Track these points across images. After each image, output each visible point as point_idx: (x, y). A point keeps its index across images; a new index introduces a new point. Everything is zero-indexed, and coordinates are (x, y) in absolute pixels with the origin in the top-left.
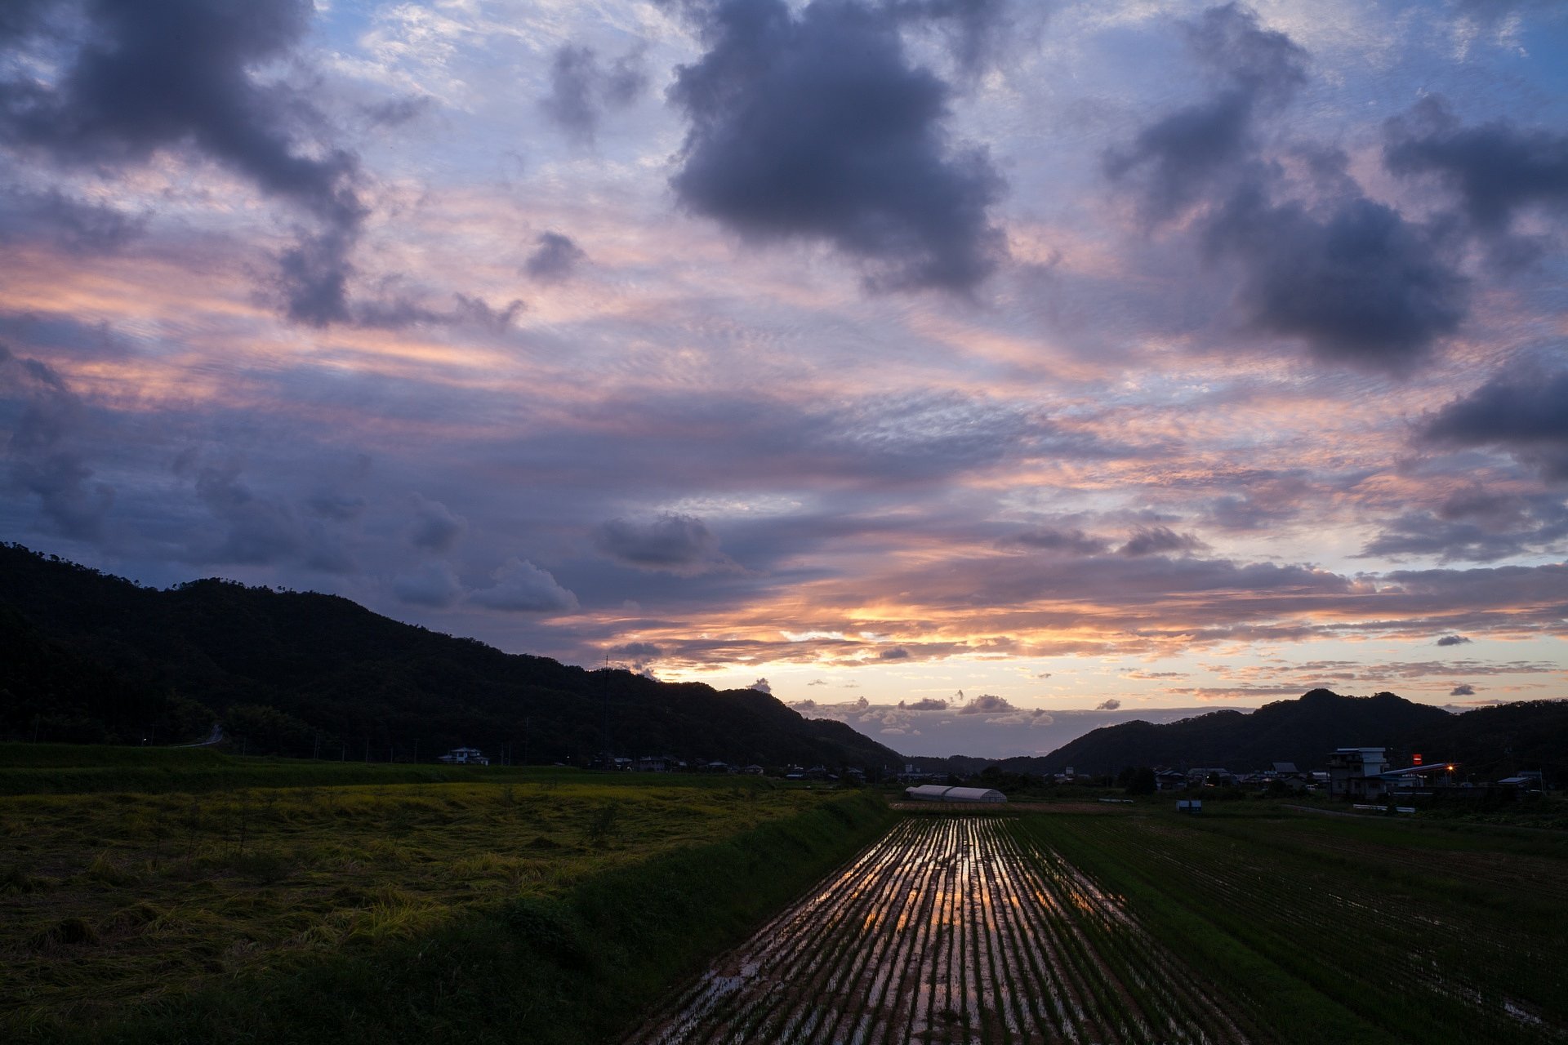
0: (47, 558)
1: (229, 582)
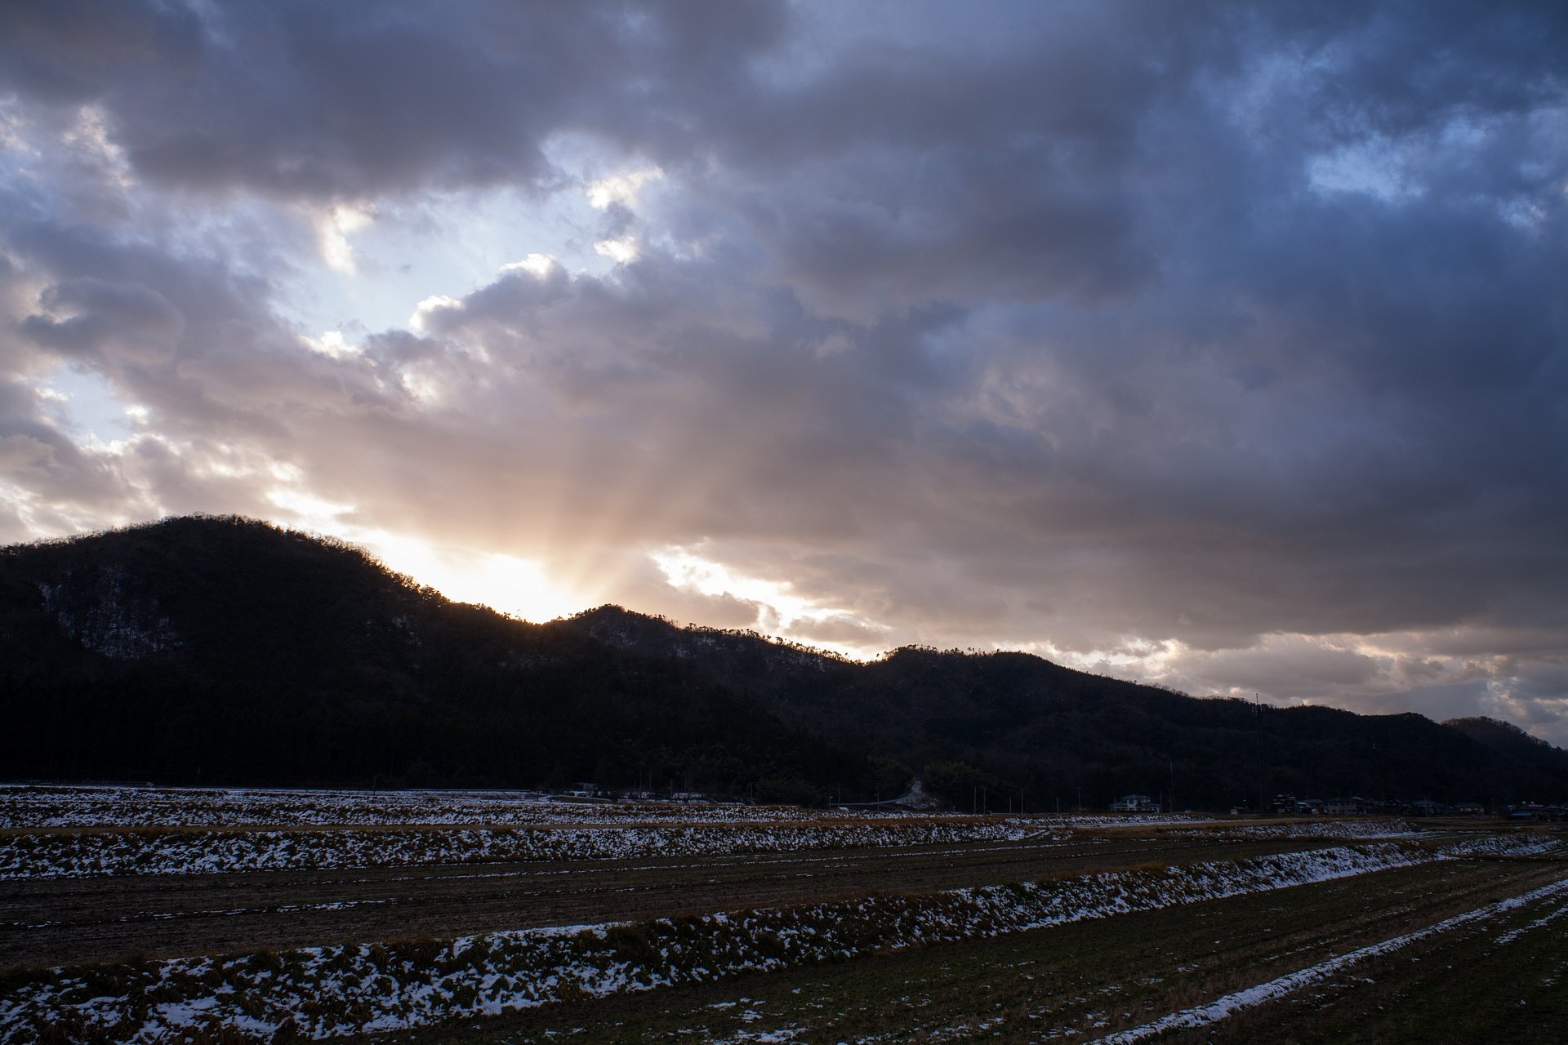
0: (773, 641)
1: (925, 648)
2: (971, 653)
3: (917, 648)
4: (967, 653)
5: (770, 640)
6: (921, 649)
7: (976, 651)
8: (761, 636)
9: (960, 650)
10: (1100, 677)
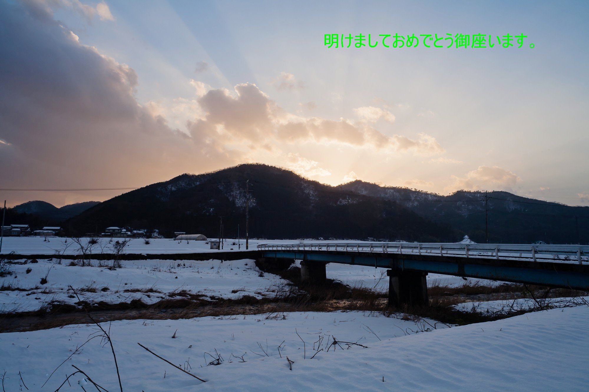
6: (465, 191)
7: (486, 191)
9: (480, 190)
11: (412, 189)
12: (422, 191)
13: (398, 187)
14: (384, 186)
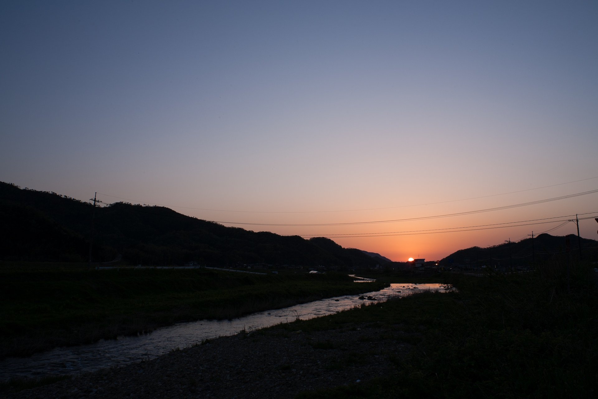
2: (145, 206)
3: (123, 203)
4: (143, 206)
5: (62, 196)
6: (125, 203)
7: (147, 205)
8: (58, 194)
9: (141, 204)
10: (193, 218)
11: (61, 195)
12: (74, 199)
13: (43, 191)
14: (25, 189)
